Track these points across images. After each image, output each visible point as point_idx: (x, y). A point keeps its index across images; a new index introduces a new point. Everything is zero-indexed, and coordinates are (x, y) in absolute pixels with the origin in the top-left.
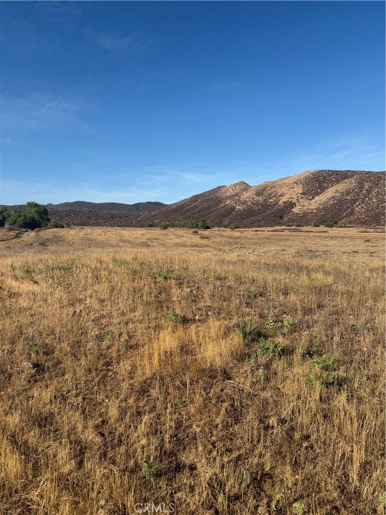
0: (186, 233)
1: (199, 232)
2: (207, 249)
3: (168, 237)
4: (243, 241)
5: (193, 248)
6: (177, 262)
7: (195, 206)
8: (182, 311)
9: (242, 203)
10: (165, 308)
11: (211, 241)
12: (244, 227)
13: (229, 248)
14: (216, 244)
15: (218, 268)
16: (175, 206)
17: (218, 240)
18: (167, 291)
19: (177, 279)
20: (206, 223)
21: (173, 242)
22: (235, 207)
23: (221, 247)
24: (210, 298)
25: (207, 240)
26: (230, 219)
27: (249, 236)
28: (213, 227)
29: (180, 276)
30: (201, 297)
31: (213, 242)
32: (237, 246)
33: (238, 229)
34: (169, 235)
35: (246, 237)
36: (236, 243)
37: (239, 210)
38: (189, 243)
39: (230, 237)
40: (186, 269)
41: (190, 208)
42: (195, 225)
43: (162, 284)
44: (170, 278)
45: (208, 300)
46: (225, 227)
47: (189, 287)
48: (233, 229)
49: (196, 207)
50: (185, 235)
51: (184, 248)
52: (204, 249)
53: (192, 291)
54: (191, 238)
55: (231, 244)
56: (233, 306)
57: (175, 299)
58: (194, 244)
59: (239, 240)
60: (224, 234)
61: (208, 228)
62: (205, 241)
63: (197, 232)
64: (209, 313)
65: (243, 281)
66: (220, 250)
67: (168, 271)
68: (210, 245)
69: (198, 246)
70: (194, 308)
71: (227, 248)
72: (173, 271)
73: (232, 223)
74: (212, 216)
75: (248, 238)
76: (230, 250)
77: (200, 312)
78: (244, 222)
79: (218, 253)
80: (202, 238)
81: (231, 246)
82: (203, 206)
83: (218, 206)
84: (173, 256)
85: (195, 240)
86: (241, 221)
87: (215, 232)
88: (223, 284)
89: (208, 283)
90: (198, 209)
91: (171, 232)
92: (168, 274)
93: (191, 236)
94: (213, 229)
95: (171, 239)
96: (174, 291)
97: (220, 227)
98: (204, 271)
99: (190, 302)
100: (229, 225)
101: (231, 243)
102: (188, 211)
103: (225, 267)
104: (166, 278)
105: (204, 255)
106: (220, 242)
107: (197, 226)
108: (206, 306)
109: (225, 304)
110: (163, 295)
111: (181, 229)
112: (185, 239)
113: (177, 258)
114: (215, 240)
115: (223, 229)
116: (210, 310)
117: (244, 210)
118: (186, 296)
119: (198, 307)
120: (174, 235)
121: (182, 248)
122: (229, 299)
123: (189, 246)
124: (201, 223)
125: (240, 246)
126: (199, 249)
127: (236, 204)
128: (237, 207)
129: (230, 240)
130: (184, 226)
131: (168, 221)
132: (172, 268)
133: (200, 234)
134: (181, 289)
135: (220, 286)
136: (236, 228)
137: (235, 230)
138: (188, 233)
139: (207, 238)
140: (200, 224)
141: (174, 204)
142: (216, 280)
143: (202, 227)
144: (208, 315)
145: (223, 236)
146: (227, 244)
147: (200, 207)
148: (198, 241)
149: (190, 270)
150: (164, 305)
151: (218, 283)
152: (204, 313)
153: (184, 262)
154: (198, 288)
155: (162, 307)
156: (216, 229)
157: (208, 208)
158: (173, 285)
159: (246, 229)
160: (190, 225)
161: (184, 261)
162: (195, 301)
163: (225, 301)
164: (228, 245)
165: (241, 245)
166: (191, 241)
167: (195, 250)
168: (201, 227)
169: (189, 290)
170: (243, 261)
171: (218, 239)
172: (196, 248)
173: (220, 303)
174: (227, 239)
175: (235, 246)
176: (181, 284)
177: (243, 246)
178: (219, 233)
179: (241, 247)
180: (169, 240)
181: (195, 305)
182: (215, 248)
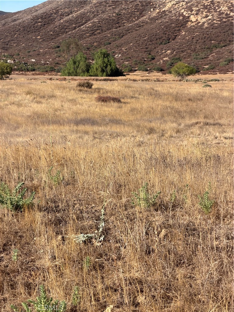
0: (58, 87)
1: (96, 85)
2: (117, 129)
3: (12, 98)
4: (211, 107)
5: (81, 128)
6: (43, 163)
7: (83, 16)
8: (67, 294)
9: (205, 7)
10: (21, 289)
11: (126, 108)
12: (213, 69)
13: (175, 125)
14: (138, 116)
15: (154, 178)
16: (29, 17)
17: (145, 105)
18: (23, 241)
19: (47, 210)
20: (112, 60)
21: (27, 111)
22: (187, 19)
23: (153, 125)
24: (141, 259)
25: (116, 104)
26: (174, 50)
27: (226, 94)
28: (131, 71)
29: (55, 202)
30: (114, 256)
31: (133, 110)
32: (194, 121)
33: (197, 76)
34: (15, 94)
35: (217, 97)
36: (193, 113)
37: (199, 27)
38: (68, 115)
39: (177, 98)
40: (72, 182)
41: (70, 22)
42: (82, 65)
43: (10, 224)
44: (31, 206)
45: (135, 264)
46: (161, 70)
47: (83, 230)
48: (182, 75)
49: (83, 18)
50: (58, 93)
51: (55, 127)
52: (108, 129)
53: (88, 241)
54: (73, 101)
55: (178, 115)
56: (200, 278)
57: (46, 262)
58: (83, 116)
59: (200, 104)
60: (160, 88)
61: (116, 73)
62: (110, 109)
63: (89, 86)
64: (141, 299)
65: (222, 212)
66: (151, 131)
67: (24, 190)
68: (123, 118)
69: (92, 122)
70: (100, 286)
71: (170, 126)
72: (34, 189)
73: (179, 59)
74: (127, 43)
75: (224, 99)
76: (178, 131)
77: (116, 297)
78: (210, 57)
79: (147, 138)
80: (104, 100)
81: (181, 121)
82: (105, 16)
83: (141, 15)
84: (33, 150)
85: (85, 107)
86: (203, 55)
87: (135, 84)
88: (171, 222)
89: (132, 219)
90: (89, 24)
91: (21, 85)
92: (23, 196)
93: (72, 95)
94: (132, 76)
95: (19, 105)
96: (41, 240)
97: (149, 71)
98: (119, 187)
99: (85, 269)
100: (172, 65)
101: (179, 112)
102: (63, 29)
103: (173, 176)
104: (17, 208)
105: (114, 144)
106: (151, 111)
107: (87, 70)
108: (131, 282)
109: (180, 272)
110: (14, 253)
111: (47, 76)
112: (57, 104)
113: (42, 153)
114: (138, 106)
115: (156, 75)
116: (142, 291)
117: (212, 25)
118: (74, 254)
119: (109, 282)
120: (28, 93)
121: (51, 127)
122: (190, 260)
123: (69, 122)
124: (100, 62)
125: (202, 120)
126: (96, 128)
127: (190, 9)
128: (193, 18)
129: (177, 105)
130: (52, 70)
131: (11, 56)
132: (32, 179)
133: (98, 90)
134: (60, 237)
135: (165, 225)
136: (191, 73)
137: (190, 77)
138: (64, 88)
139: (117, 100)
140: (96, 63)
141: (25, 11)
142: (152, 209)
143: (103, 71)
144: (137, 305)
145: (156, 95)
146: (169, 114)
147: (96, 20)
148: (92, 109)
149: (79, 184)
150: (20, 279)
151: (158, 218)
152: (126, 301)
153: (62, 165)
154: (106, 232)
155: (13, 286)
156: (138, 75)
157: (117, 21)
158: (39, 227)
159: (218, 76)
160: (70, 65)
161: (63, 162)
162: (102, 267)
163: (179, 264)
164: (172, 118)
165: (206, 117)
166: (75, 108)
167: (86, 133)
168: (99, 73)
169: (82, 237)
170: (218, 159)
171: (145, 103)
172: (88, 128)
173: (169, 270)
174: (168, 104)
175: (188, 121)
176: (58, 222)
177: (211, 121)
178: (147, 86)
179: (207, 124)
180: (14, 108)
181: (103, 278)
182: (139, 126)
